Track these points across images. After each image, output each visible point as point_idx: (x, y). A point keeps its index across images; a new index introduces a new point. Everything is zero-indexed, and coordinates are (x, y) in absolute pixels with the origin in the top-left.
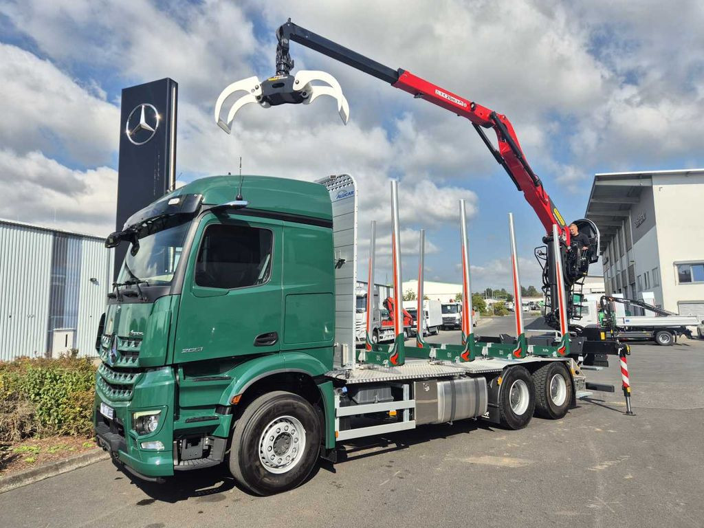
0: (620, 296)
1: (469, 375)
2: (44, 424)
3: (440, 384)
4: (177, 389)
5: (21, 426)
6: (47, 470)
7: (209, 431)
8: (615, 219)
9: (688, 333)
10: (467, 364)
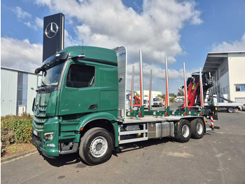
0: (216, 95)
1: (168, 121)
2: (18, 139)
3: (157, 124)
4: (60, 125)
5: (10, 140)
6: (20, 156)
7: (72, 140)
8: (214, 69)
9: (239, 109)
10: (167, 117)
